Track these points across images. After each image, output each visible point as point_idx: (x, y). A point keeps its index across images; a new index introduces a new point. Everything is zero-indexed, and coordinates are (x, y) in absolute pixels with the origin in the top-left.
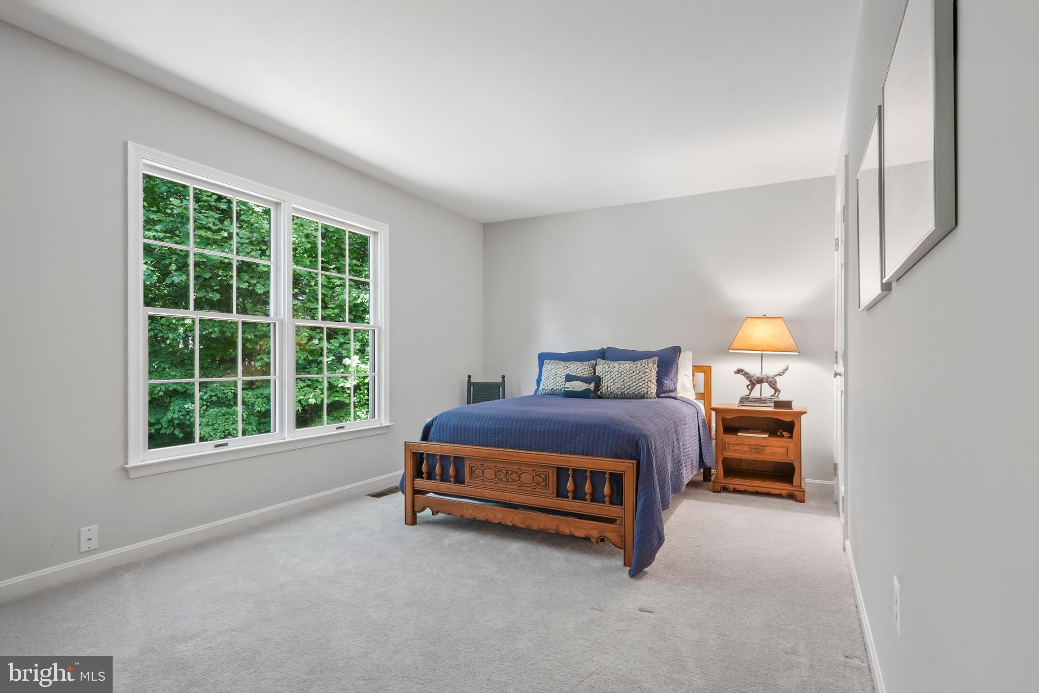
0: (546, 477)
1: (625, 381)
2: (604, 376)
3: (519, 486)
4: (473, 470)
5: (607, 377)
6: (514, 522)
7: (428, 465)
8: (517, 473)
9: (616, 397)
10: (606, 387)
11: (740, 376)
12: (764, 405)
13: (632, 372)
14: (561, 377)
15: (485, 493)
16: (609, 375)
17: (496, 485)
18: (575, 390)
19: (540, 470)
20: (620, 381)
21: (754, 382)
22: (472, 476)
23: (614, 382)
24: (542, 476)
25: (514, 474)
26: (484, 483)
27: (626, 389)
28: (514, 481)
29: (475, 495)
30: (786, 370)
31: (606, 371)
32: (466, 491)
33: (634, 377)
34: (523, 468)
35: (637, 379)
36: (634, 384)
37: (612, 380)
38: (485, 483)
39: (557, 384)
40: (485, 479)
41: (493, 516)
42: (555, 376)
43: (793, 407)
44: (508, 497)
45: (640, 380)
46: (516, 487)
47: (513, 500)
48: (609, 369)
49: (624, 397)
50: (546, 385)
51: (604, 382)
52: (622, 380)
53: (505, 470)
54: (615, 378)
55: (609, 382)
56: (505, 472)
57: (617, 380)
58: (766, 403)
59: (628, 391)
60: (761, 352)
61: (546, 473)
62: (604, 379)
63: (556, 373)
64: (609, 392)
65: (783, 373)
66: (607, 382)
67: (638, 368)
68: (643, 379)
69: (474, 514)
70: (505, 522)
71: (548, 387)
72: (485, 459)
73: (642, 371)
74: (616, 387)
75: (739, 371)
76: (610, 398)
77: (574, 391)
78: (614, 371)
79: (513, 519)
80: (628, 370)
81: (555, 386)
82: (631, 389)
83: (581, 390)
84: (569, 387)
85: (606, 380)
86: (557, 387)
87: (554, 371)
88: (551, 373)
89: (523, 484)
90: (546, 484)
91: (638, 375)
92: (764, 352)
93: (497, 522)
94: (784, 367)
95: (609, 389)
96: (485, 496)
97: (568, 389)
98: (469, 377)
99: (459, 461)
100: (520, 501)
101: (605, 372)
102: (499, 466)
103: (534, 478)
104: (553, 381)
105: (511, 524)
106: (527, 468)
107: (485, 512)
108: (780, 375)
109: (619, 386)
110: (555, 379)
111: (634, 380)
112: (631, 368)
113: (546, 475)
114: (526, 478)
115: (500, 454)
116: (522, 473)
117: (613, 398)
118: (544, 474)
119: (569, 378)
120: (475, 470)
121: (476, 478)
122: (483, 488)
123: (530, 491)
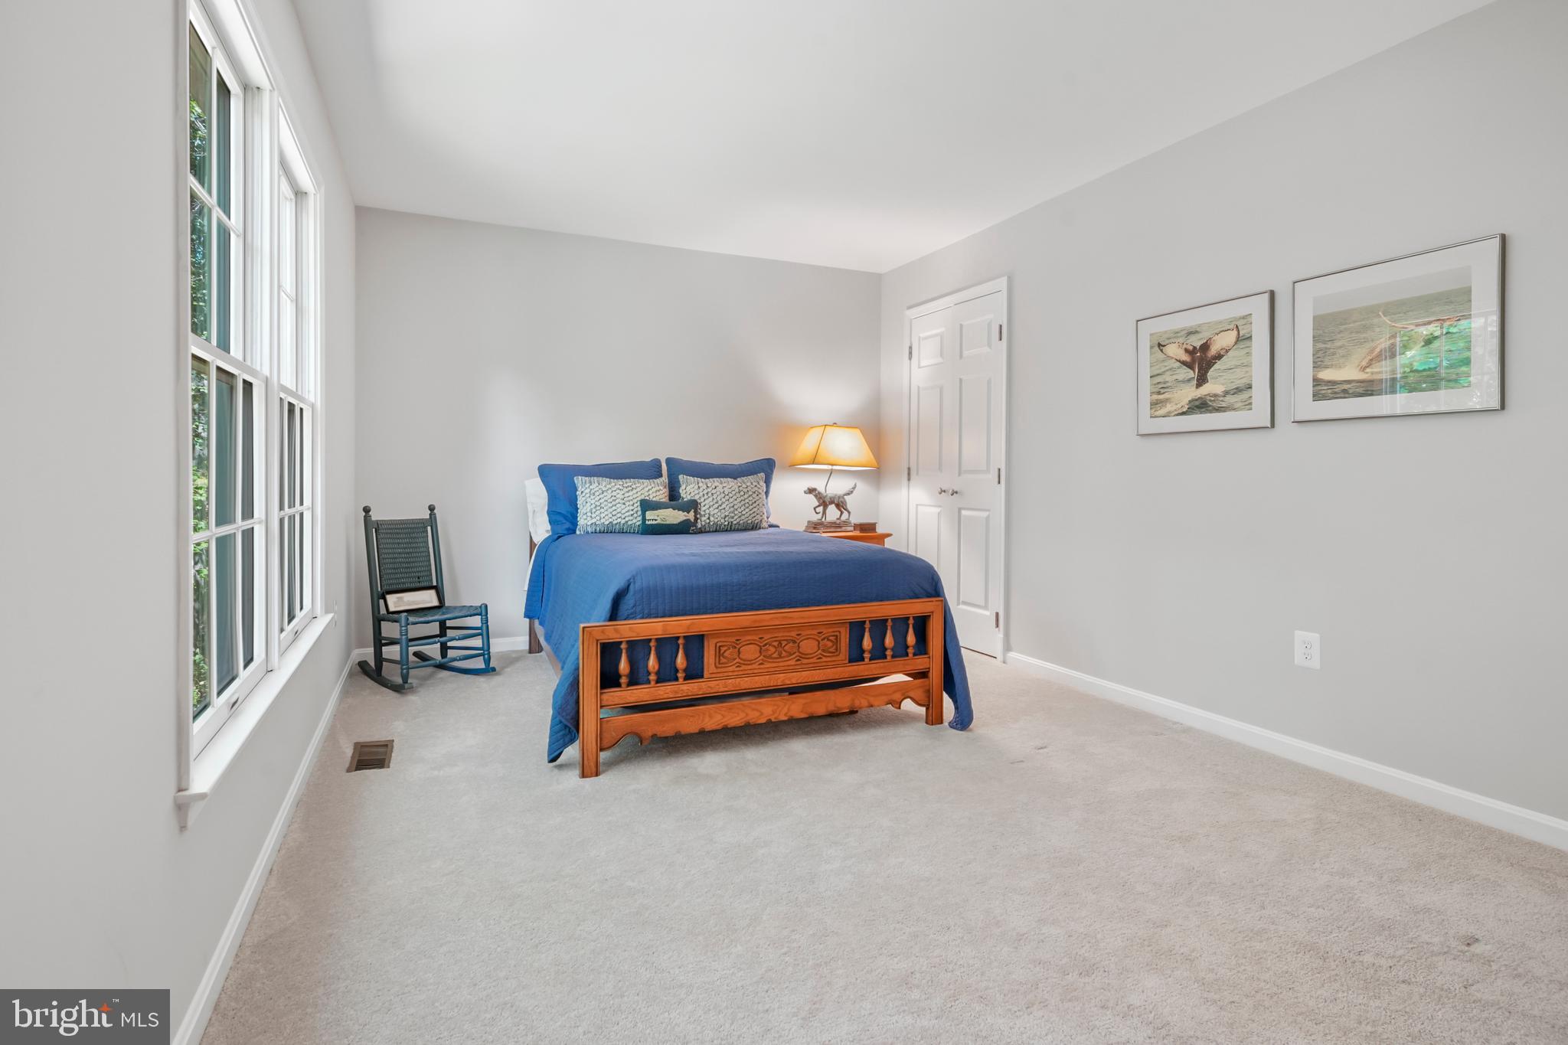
0: (837, 640)
1: (736, 507)
2: (702, 500)
3: (798, 660)
4: (722, 652)
5: (706, 502)
6: (791, 714)
7: (632, 663)
8: (794, 642)
9: (718, 530)
10: (707, 516)
11: (811, 497)
12: (839, 530)
13: (742, 493)
14: (624, 504)
15: (742, 683)
16: (711, 499)
17: (762, 666)
18: (668, 522)
19: (825, 631)
20: (728, 507)
21: (824, 502)
22: (719, 661)
23: (720, 508)
24: (831, 638)
25: (791, 644)
26: (741, 669)
27: (736, 517)
28: (791, 655)
29: (726, 689)
30: (854, 488)
31: (705, 492)
32: (709, 687)
33: (747, 501)
34: (803, 633)
35: (750, 503)
36: (747, 510)
37: (716, 505)
38: (743, 667)
39: (619, 515)
40: (742, 662)
41: (757, 714)
42: (614, 503)
43: (877, 530)
44: (781, 679)
45: (754, 505)
46: (792, 662)
47: (789, 682)
48: (709, 490)
49: (730, 529)
50: (598, 518)
51: (703, 509)
52: (732, 505)
53: (776, 641)
54: (720, 502)
55: (711, 509)
56: (776, 644)
57: (724, 506)
58: (840, 527)
59: (738, 520)
60: (830, 467)
61: (838, 634)
62: (702, 505)
63: (613, 498)
64: (711, 523)
65: (852, 492)
66: (708, 509)
67: (749, 488)
68: (757, 503)
69: (726, 719)
70: (775, 718)
71: (602, 521)
72: (746, 630)
73: (754, 492)
74: (723, 516)
75: (811, 491)
76: (709, 532)
77: (665, 525)
78: (718, 493)
79: (789, 710)
80: (737, 491)
81: (614, 518)
82: (743, 517)
83: (676, 522)
84: (656, 518)
85: (707, 506)
86: (619, 520)
87: (609, 494)
88: (606, 498)
89: (803, 656)
90: (837, 649)
91: (751, 498)
92: (835, 467)
93: (763, 721)
94: (853, 486)
95: (712, 519)
96: (743, 688)
97: (654, 522)
98: (367, 510)
99: (695, 643)
100: (799, 681)
101: (704, 495)
102: (766, 637)
103: (819, 643)
104: (611, 510)
105: (786, 718)
106: (809, 632)
107: (743, 711)
108: (849, 494)
109: (727, 514)
110: (614, 508)
111: (747, 505)
112: (741, 488)
113: (837, 636)
114: (809, 646)
115: (771, 619)
116: (801, 641)
117: (713, 531)
118: (834, 636)
119: (646, 505)
120: (725, 651)
121: (726, 663)
122: (738, 677)
123: (814, 663)
